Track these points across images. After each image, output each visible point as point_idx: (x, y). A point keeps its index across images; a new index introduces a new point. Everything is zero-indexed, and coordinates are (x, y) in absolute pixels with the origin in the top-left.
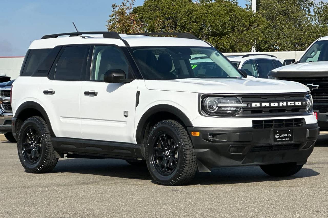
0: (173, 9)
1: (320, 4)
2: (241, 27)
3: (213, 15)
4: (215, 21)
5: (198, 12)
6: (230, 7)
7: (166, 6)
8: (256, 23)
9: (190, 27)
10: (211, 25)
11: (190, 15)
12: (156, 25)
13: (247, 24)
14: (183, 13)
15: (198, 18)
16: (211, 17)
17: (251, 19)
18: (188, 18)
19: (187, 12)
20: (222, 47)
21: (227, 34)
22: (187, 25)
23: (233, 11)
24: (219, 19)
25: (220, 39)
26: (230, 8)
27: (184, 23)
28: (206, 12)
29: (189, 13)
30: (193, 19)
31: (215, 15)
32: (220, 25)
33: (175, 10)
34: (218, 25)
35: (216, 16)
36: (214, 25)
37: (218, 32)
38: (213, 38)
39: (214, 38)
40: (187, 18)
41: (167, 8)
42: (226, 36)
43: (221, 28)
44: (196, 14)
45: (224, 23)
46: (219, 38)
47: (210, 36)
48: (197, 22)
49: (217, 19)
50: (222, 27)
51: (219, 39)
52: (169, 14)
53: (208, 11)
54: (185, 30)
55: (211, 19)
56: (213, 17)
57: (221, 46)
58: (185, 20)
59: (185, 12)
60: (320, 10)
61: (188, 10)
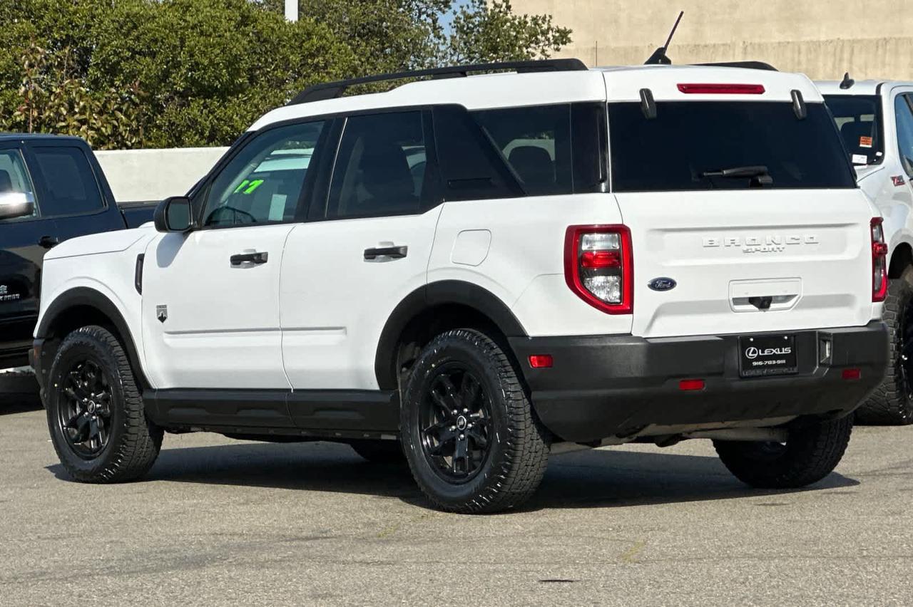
0: (75, 13)
1: (474, 6)
2: (277, 70)
3: (202, 32)
4: (209, 49)
5: (158, 23)
6: (244, 8)
7: (53, 6)
8: (321, 58)
9: (133, 70)
10: (197, 64)
11: (135, 33)
12: (24, 63)
13: (295, 58)
14: (112, 26)
15: (156, 41)
16: (197, 38)
17: (306, 45)
18: (126, 42)
19: (125, 23)
20: (229, 129)
21: (241, 89)
22: (122, 63)
23: (252, 23)
24: (219, 44)
25: (222, 104)
26: (244, 11)
27: (113, 58)
28: (180, 24)
29: (130, 25)
30: (143, 45)
31: (208, 33)
32: (223, 63)
33: (81, 18)
34: (218, 64)
35: (210, 35)
36: (206, 62)
37: (217, 86)
38: (202, 102)
39: (205, 102)
40: (123, 43)
41: (56, 11)
42: (240, 96)
43: (224, 71)
44: (150, 30)
45: (236, 55)
46: (218, 102)
47: (194, 96)
48: (153, 55)
49: (214, 45)
50: (230, 70)
51: (220, 106)
52: (62, 29)
53: (185, 21)
54: (118, 78)
55: (196, 46)
56: (202, 38)
57: (225, 127)
58: (118, 48)
59: (116, 24)
60: (473, 24)
61: (128, 16)
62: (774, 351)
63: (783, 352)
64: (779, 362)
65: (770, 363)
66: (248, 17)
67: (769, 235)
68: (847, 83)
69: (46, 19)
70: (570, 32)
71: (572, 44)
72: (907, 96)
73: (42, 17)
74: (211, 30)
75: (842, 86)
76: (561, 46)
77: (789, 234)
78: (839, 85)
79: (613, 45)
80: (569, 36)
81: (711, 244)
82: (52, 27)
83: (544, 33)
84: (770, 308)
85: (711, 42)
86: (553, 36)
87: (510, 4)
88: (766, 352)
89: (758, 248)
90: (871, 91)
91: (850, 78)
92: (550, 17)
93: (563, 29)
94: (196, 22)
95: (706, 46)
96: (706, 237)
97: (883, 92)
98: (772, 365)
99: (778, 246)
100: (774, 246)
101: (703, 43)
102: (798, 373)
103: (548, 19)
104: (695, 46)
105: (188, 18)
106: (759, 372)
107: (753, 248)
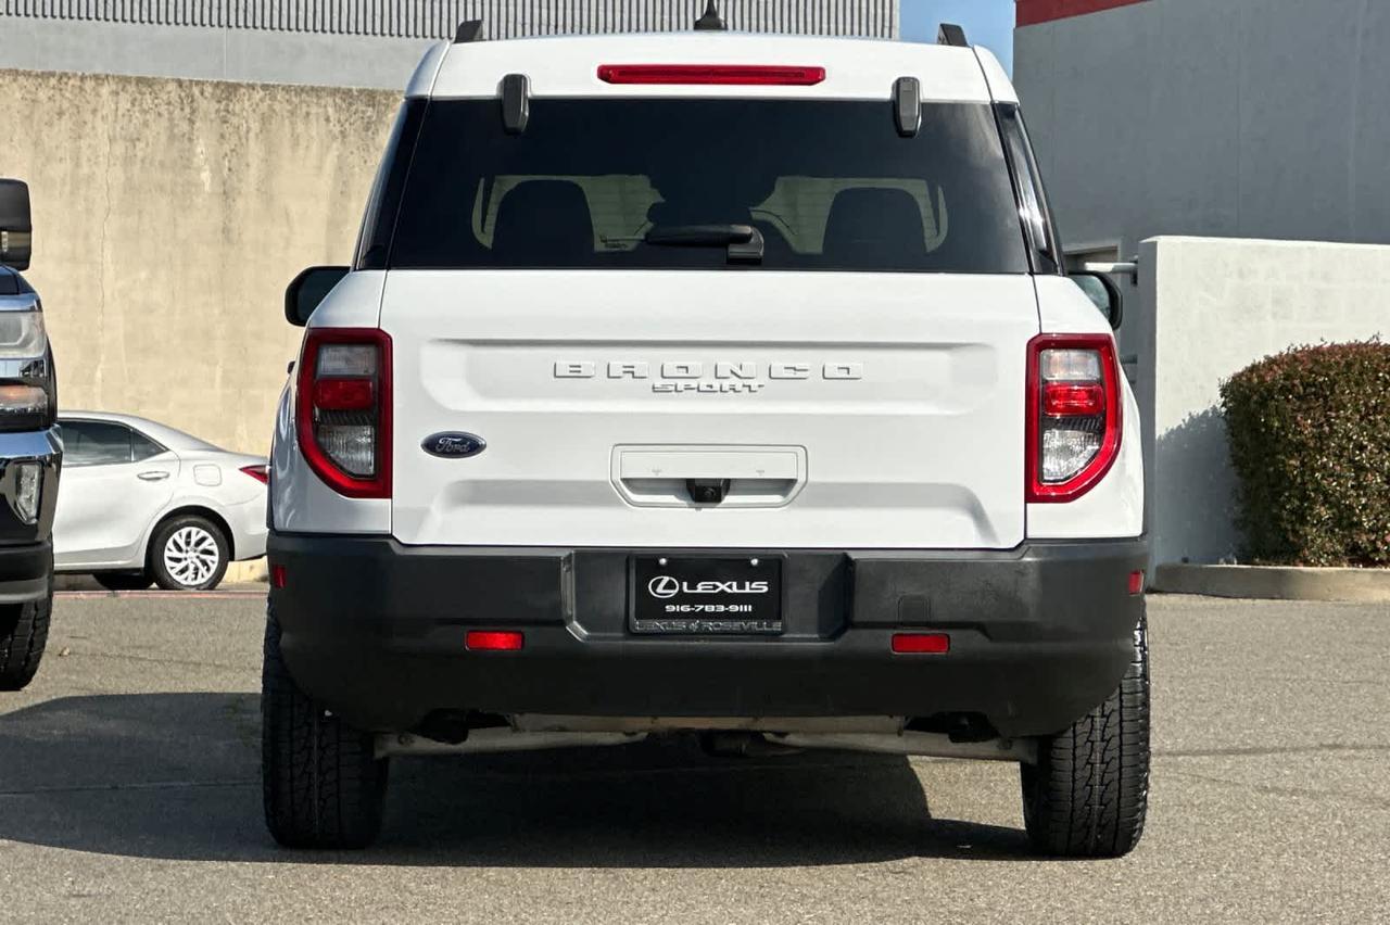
62: (722, 587)
63: (747, 590)
64: (734, 608)
65: (709, 608)
67: (727, 359)
77: (780, 360)
81: (576, 373)
84: (723, 502)
88: (700, 588)
89: (694, 383)
96: (565, 358)
98: (714, 613)
99: (747, 382)
100: (734, 380)
102: (781, 633)
106: (681, 625)
107: (681, 384)
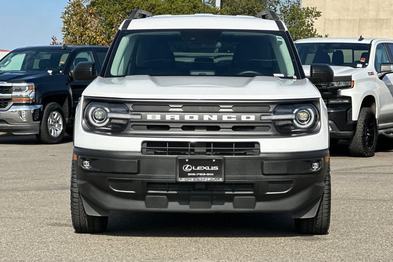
0: (134, 3)
1: (287, 3)
5: (161, 7)
6: (194, 3)
12: (115, 20)
19: (150, 7)
23: (198, 8)
29: (151, 8)
33: (136, 5)
44: (158, 10)
53: (171, 7)
59: (147, 8)
60: (287, 10)
61: (151, 5)
66: (196, 6)
68: (361, 39)
69: (124, 5)
70: (321, 12)
71: (321, 17)
72: (384, 44)
73: (123, 4)
74: (180, 10)
75: (359, 40)
76: (317, 17)
78: (358, 40)
79: (346, 18)
80: (321, 14)
82: (126, 8)
83: (311, 13)
85: (382, 18)
86: (315, 14)
87: (300, 3)
90: (369, 42)
91: (362, 37)
92: (316, 8)
93: (318, 11)
94: (175, 7)
95: (380, 19)
97: (373, 43)
101: (379, 18)
103: (315, 8)
104: (376, 19)
105: (172, 6)
